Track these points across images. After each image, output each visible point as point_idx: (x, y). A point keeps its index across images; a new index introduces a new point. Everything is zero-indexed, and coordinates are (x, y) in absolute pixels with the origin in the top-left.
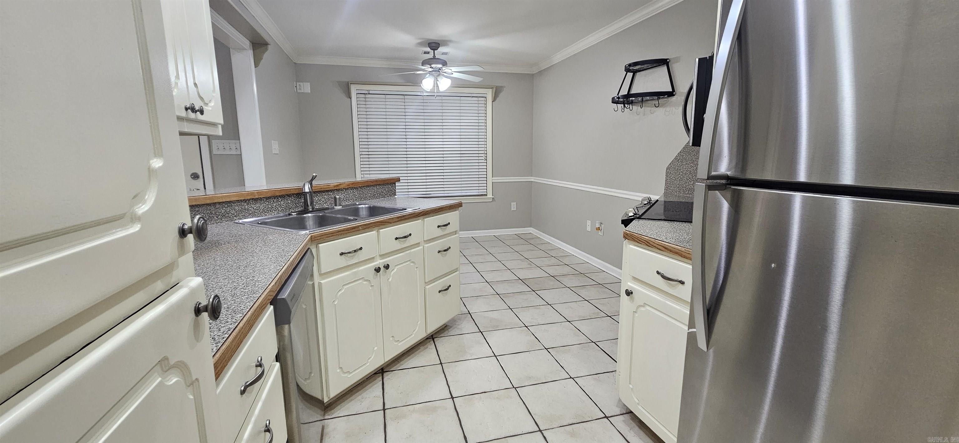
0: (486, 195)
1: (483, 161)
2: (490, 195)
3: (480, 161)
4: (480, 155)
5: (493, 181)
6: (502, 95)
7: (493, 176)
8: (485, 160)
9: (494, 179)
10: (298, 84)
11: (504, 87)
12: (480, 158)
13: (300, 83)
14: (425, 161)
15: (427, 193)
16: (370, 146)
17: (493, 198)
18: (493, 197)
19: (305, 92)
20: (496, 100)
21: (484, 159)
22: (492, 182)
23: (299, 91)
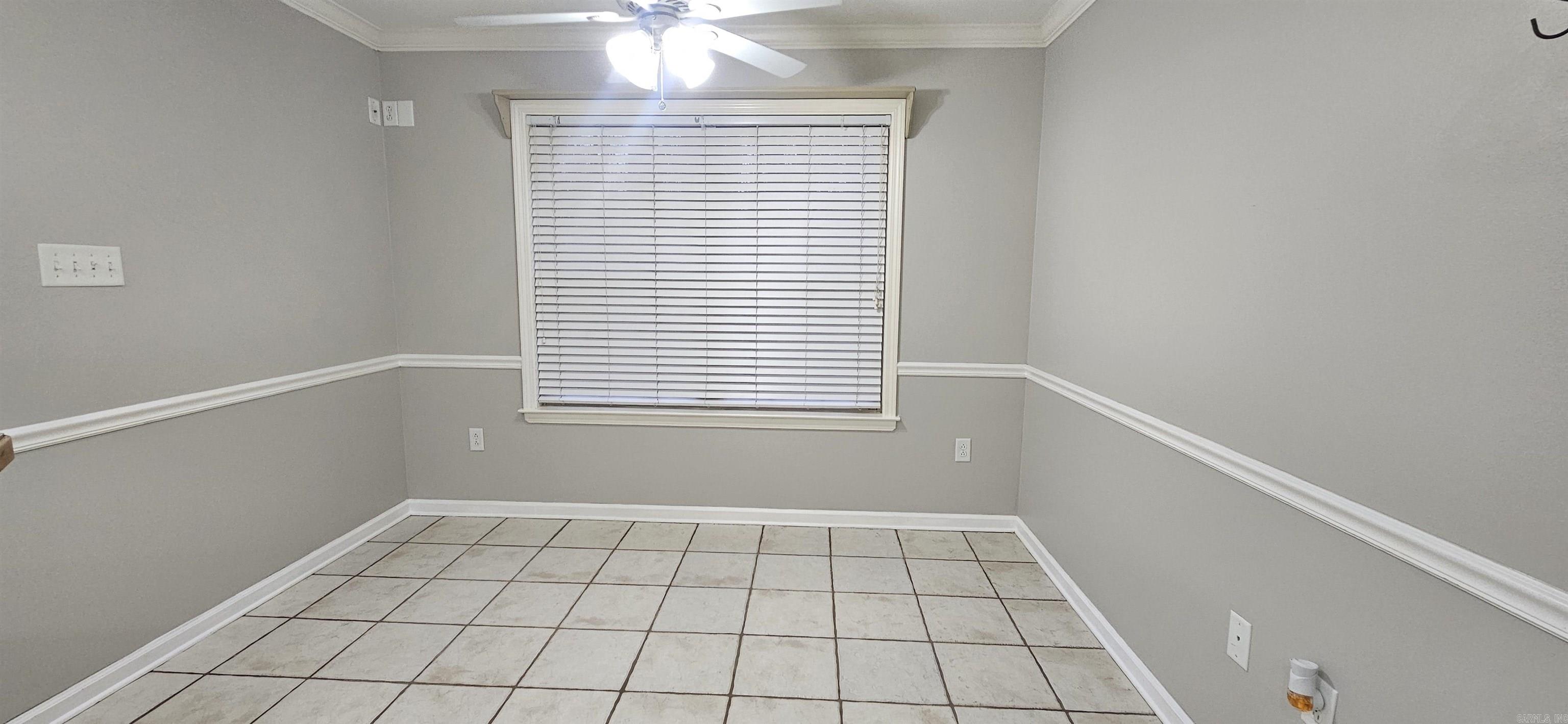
0: (880, 410)
1: (874, 313)
2: (889, 414)
3: (864, 313)
4: (864, 295)
5: (901, 372)
6: (935, 122)
7: (901, 358)
8: (879, 312)
9: (902, 368)
10: (385, 104)
11: (947, 92)
12: (864, 304)
13: (390, 103)
14: (705, 300)
15: (710, 395)
16: (560, 266)
17: (897, 422)
18: (898, 419)
19: (401, 125)
20: (916, 134)
21: (876, 308)
22: (898, 376)
23: (387, 123)
